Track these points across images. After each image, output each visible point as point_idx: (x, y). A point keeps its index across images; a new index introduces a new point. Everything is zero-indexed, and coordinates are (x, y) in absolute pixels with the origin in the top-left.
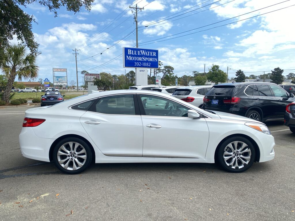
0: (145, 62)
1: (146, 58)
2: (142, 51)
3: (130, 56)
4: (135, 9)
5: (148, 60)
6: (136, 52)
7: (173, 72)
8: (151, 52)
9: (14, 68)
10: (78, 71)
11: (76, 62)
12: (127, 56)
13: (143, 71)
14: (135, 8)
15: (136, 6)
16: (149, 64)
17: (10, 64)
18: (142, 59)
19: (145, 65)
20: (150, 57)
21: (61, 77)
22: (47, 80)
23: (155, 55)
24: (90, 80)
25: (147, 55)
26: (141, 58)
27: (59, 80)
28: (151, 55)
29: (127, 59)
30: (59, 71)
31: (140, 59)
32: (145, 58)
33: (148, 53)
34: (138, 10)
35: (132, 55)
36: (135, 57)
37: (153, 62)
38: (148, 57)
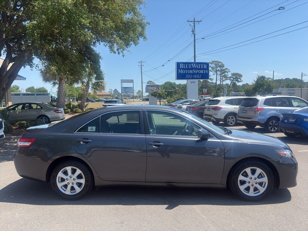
0: (196, 74)
2: (193, 65)
3: (182, 70)
4: (193, 22)
5: (199, 72)
6: (187, 65)
7: (241, 79)
8: (202, 65)
9: (88, 83)
10: (143, 82)
11: (142, 74)
12: (179, 70)
13: (194, 82)
15: (194, 20)
16: (200, 76)
17: (85, 80)
18: (193, 72)
19: (196, 77)
20: (201, 69)
21: (128, 87)
22: (116, 90)
23: (206, 68)
25: (198, 68)
27: (126, 90)
28: (202, 68)
29: (179, 72)
30: (127, 82)
31: (191, 72)
32: (196, 71)
33: (198, 66)
34: (196, 22)
35: (183, 69)
36: (186, 71)
37: (204, 74)
38: (198, 69)
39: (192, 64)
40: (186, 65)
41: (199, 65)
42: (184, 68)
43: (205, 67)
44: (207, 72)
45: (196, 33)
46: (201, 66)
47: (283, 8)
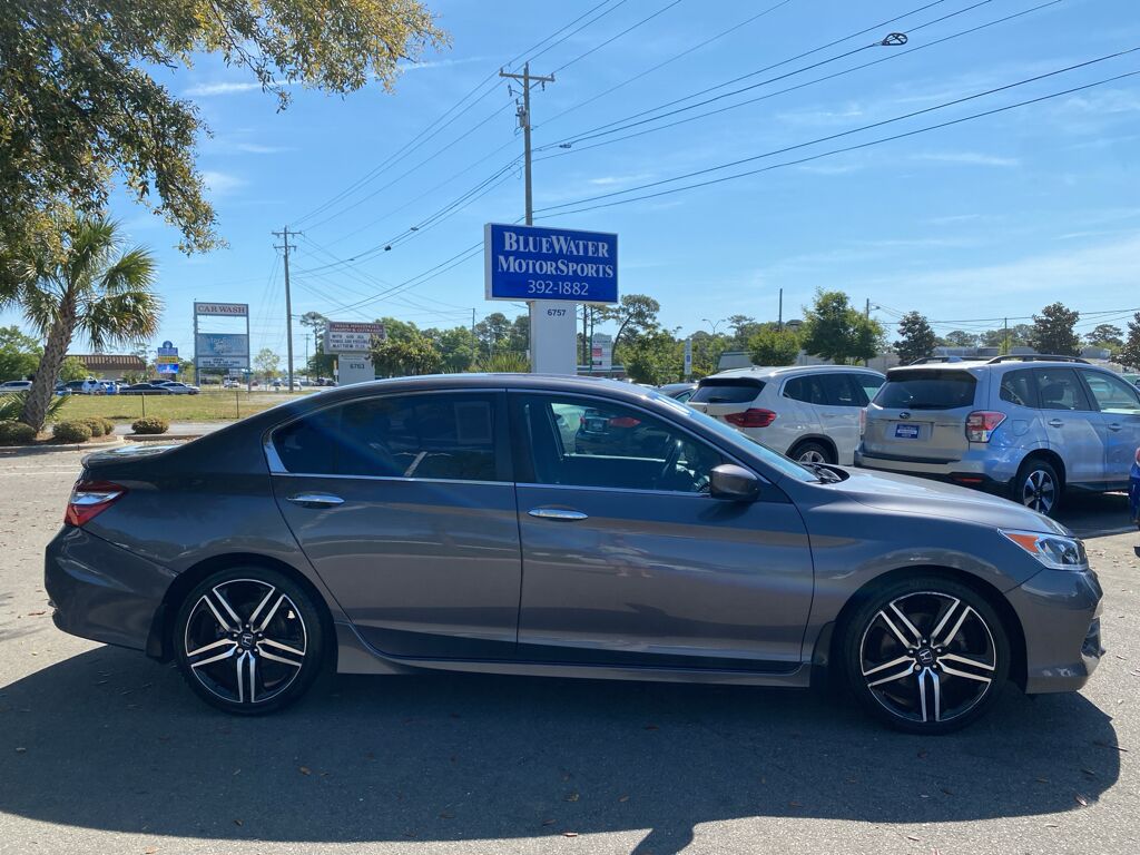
0: (566, 278)
1: (570, 265)
2: (558, 240)
3: (511, 259)
4: (522, 81)
5: (579, 272)
6: (535, 240)
8: (590, 243)
9: (69, 300)
11: (287, 280)
12: (502, 258)
13: (560, 312)
14: (519, 77)
15: (526, 70)
16: (582, 288)
18: (557, 268)
19: (567, 291)
20: (585, 259)
21: (223, 335)
22: (168, 346)
23: (606, 255)
24: (350, 349)
25: (575, 253)
26: (554, 264)
27: (218, 347)
28: (590, 254)
29: (502, 268)
30: (219, 312)
31: (549, 268)
32: (567, 266)
33: (577, 247)
34: (531, 82)
35: (517, 255)
36: (531, 262)
37: (598, 278)
38: (577, 260)
39: (554, 238)
40: (531, 239)
41: (581, 243)
42: (522, 249)
43: (603, 251)
44: (611, 272)
45: (533, 122)
46: (586, 248)
47: (899, 38)
